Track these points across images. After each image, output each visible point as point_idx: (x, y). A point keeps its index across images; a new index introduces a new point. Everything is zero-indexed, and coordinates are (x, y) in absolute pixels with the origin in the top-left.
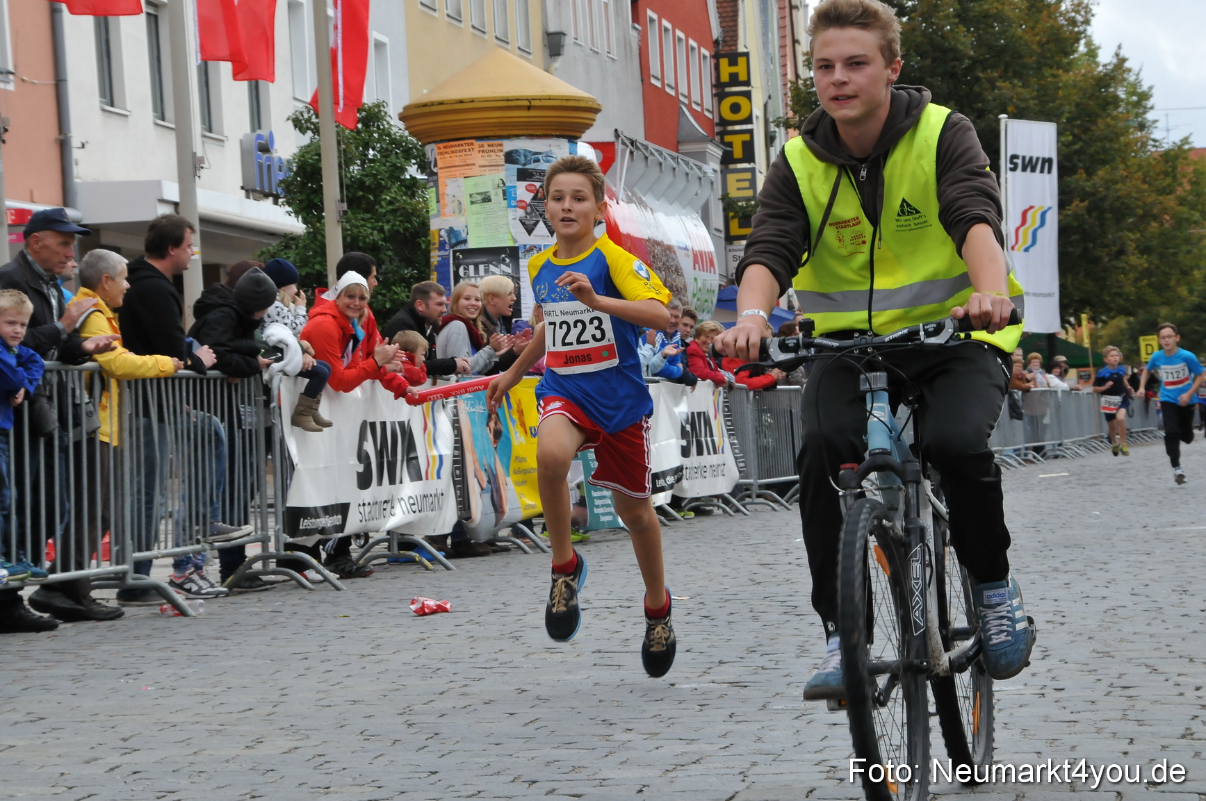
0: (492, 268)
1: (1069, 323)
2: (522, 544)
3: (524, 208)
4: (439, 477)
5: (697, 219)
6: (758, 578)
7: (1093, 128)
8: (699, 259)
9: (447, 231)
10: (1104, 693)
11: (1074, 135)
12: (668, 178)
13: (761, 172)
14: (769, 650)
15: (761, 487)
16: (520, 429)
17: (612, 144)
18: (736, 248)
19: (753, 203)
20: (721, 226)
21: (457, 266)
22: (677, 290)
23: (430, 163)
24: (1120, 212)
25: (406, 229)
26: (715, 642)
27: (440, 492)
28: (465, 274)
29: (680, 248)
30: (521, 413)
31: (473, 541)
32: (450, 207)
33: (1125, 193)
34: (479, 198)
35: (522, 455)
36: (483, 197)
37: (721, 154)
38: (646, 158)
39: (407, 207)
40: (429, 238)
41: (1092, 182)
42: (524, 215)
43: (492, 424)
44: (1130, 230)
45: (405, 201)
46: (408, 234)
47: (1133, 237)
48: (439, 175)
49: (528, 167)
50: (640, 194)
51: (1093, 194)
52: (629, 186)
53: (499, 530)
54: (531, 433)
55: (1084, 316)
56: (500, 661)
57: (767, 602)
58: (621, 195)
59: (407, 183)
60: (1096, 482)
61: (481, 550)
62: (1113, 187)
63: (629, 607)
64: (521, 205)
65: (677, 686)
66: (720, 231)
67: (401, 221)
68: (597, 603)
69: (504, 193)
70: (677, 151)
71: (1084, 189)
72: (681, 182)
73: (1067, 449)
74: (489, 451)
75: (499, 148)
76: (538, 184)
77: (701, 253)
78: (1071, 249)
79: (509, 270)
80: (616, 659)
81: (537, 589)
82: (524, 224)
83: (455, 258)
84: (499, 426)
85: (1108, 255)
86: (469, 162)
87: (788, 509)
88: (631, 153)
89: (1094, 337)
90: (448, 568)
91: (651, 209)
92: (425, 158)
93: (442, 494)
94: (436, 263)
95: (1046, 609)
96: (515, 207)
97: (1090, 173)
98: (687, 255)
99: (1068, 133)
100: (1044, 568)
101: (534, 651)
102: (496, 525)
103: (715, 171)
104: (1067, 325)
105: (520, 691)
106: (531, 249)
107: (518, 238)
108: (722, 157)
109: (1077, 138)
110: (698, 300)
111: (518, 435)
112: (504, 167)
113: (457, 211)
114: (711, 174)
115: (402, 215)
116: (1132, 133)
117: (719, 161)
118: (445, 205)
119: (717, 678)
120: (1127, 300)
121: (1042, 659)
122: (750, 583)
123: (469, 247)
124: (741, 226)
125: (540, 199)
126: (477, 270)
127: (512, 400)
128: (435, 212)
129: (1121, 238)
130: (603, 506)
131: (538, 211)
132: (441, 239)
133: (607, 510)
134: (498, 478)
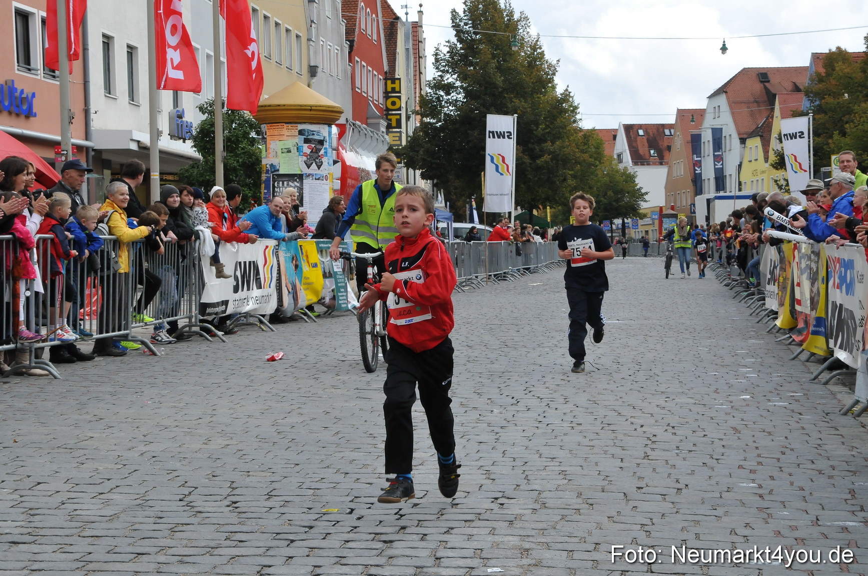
2: (305, 318)
3: (307, 156)
4: (270, 287)
9: (270, 165)
11: (545, 125)
13: (404, 133)
16: (307, 264)
17: (345, 125)
19: (400, 147)
21: (274, 182)
23: (262, 131)
24: (565, 161)
27: (270, 294)
28: (277, 186)
30: (307, 256)
32: (272, 154)
34: (286, 150)
35: (308, 276)
37: (386, 124)
38: (360, 132)
40: (261, 168)
41: (554, 147)
42: (306, 159)
43: (294, 262)
48: (267, 138)
49: (309, 137)
50: (356, 148)
51: (554, 152)
52: (352, 144)
54: (312, 266)
59: (250, 140)
62: (563, 150)
64: (305, 155)
67: (247, 158)
69: (297, 149)
71: (550, 150)
74: (293, 274)
75: (295, 128)
76: (313, 146)
79: (298, 185)
82: (306, 164)
83: (273, 178)
84: (297, 263)
85: (558, 181)
86: (281, 134)
88: (353, 129)
90: (272, 330)
91: (361, 155)
92: (260, 129)
94: (264, 180)
96: (303, 156)
97: (553, 143)
102: (294, 309)
106: (308, 175)
107: (303, 170)
108: (387, 126)
109: (547, 127)
111: (306, 267)
112: (297, 137)
113: (275, 156)
116: (571, 125)
117: (385, 128)
118: (270, 153)
123: (280, 173)
125: (314, 153)
126: (283, 184)
127: (303, 251)
128: (265, 156)
129: (564, 173)
130: (343, 300)
131: (313, 158)
132: (267, 169)
133: (344, 302)
134: (296, 287)
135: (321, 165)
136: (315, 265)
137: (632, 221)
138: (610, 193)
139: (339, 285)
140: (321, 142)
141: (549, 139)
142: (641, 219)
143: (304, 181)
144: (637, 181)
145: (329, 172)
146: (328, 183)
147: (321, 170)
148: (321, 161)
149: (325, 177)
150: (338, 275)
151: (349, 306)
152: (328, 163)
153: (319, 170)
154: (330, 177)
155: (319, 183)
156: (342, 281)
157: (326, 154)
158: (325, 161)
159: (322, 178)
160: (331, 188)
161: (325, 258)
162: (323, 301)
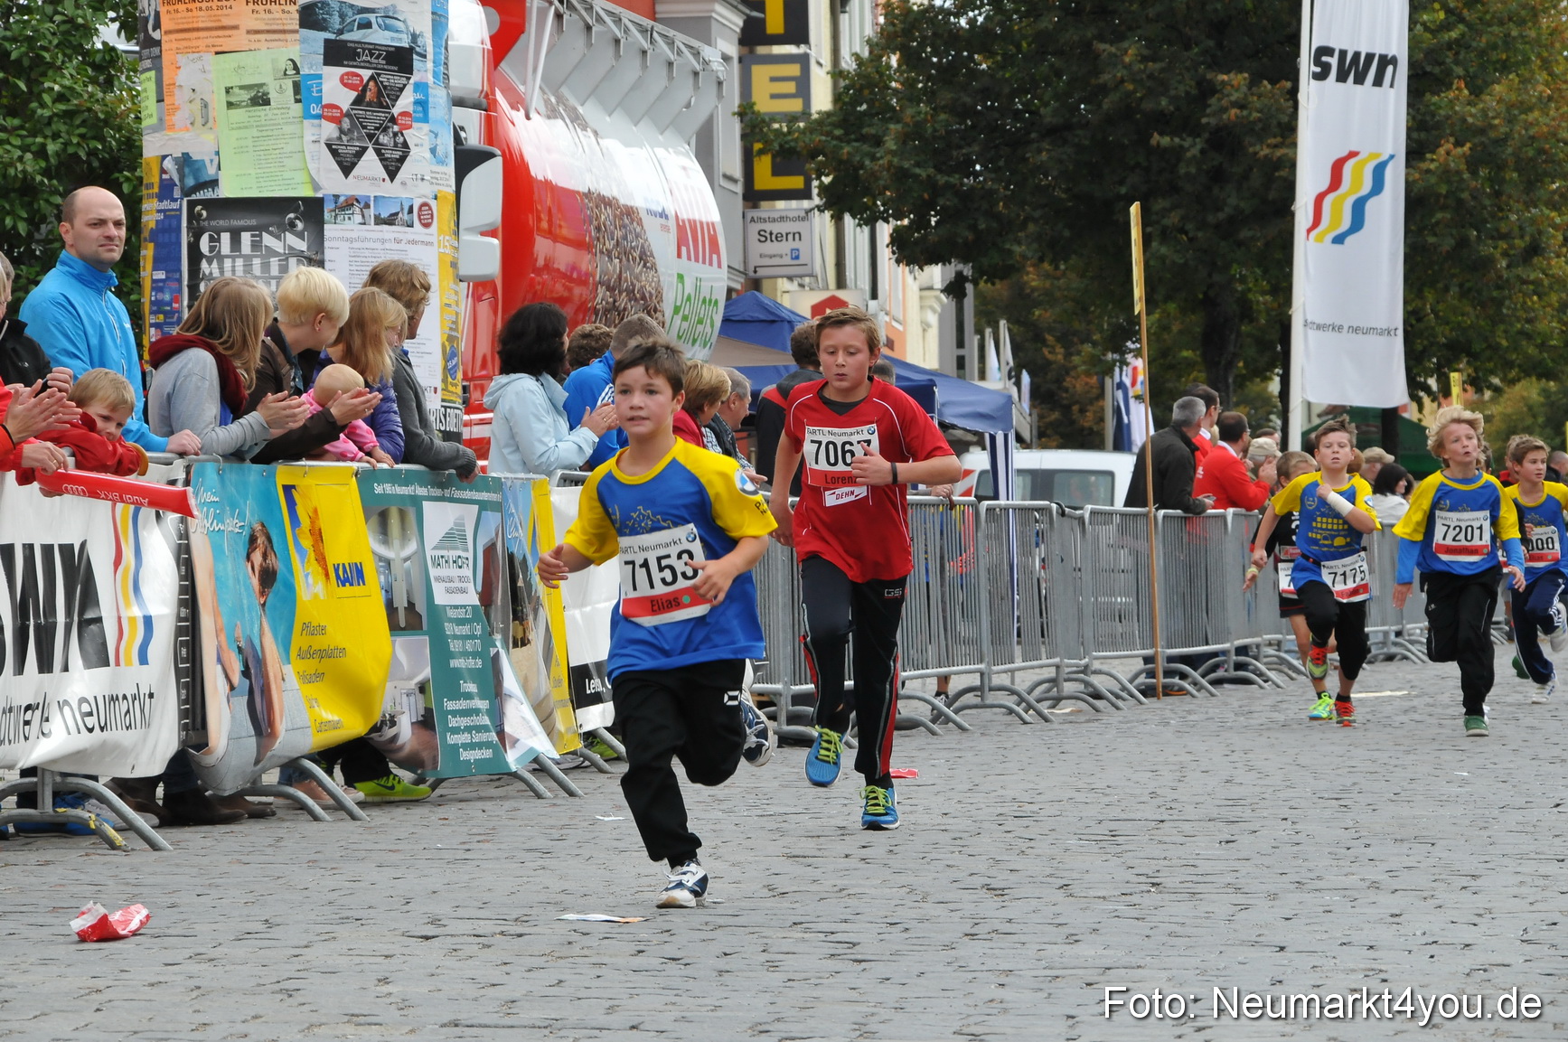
0: (268, 240)
1: (1427, 389)
3: (337, 121)
4: (143, 660)
5: (688, 156)
6: (782, 884)
8: (690, 236)
9: (176, 160)
12: (630, 70)
13: (820, 64)
16: (314, 567)
18: (764, 215)
19: (802, 125)
20: (737, 172)
21: (196, 234)
22: (644, 298)
23: (146, 20)
24: (1536, 168)
26: (689, 1009)
27: (144, 690)
28: (212, 249)
29: (649, 212)
30: (318, 536)
31: (207, 794)
32: (185, 111)
33: (1545, 130)
34: (245, 96)
35: (318, 618)
36: (253, 93)
37: (740, 23)
38: (589, 27)
39: (97, 107)
40: (138, 173)
41: (1481, 106)
42: (336, 134)
43: (257, 557)
44: (1554, 207)
45: (92, 96)
46: (96, 164)
48: (164, 46)
49: (345, 36)
50: (573, 101)
51: (1482, 131)
52: (552, 84)
53: (264, 771)
54: (336, 577)
55: (1455, 377)
57: (797, 933)
58: (536, 101)
59: (98, 58)
61: (226, 811)
62: (1522, 117)
63: (520, 935)
64: (331, 113)
66: (735, 181)
67: (81, 136)
68: (455, 926)
69: (297, 88)
70: (653, 15)
71: (1464, 121)
72: (658, 80)
73: (1412, 642)
74: (250, 611)
77: (693, 224)
78: (1431, 240)
79: (302, 245)
81: (335, 894)
82: (335, 153)
83: (192, 216)
84: (271, 560)
85: (1506, 254)
86: (226, 22)
88: (558, 16)
90: (154, 847)
91: (596, 133)
92: (135, 9)
93: (151, 696)
94: (152, 225)
96: (319, 117)
97: (1477, 88)
98: (665, 228)
100: (1352, 881)
101: (323, 1020)
102: (257, 762)
103: (726, 58)
104: (1422, 394)
106: (346, 205)
107: (322, 182)
108: (743, 30)
110: (685, 318)
111: (310, 580)
112: (297, 36)
113: (199, 121)
114: (718, 66)
115: (84, 124)
117: (736, 39)
118: (175, 109)
120: (1543, 346)
122: (765, 892)
123: (222, 195)
124: (776, 171)
125: (369, 104)
126: (236, 242)
127: (300, 510)
128: (154, 120)
129: (1533, 221)
130: (468, 729)
131: (365, 127)
132: (164, 176)
133: (478, 737)
134: (265, 664)
135: (402, 160)
136: (351, 575)
139: (454, 663)
140: (401, 59)
141: (1459, 70)
143: (329, 230)
145: (436, 188)
146: (434, 239)
147: (403, 184)
148: (400, 139)
149: (420, 209)
150: (451, 620)
151: (513, 759)
152: (433, 151)
153: (392, 180)
154: (442, 212)
155: (392, 236)
156: (469, 646)
157: (425, 111)
158: (419, 141)
159: (406, 217)
160: (449, 259)
161: (396, 543)
162: (389, 733)
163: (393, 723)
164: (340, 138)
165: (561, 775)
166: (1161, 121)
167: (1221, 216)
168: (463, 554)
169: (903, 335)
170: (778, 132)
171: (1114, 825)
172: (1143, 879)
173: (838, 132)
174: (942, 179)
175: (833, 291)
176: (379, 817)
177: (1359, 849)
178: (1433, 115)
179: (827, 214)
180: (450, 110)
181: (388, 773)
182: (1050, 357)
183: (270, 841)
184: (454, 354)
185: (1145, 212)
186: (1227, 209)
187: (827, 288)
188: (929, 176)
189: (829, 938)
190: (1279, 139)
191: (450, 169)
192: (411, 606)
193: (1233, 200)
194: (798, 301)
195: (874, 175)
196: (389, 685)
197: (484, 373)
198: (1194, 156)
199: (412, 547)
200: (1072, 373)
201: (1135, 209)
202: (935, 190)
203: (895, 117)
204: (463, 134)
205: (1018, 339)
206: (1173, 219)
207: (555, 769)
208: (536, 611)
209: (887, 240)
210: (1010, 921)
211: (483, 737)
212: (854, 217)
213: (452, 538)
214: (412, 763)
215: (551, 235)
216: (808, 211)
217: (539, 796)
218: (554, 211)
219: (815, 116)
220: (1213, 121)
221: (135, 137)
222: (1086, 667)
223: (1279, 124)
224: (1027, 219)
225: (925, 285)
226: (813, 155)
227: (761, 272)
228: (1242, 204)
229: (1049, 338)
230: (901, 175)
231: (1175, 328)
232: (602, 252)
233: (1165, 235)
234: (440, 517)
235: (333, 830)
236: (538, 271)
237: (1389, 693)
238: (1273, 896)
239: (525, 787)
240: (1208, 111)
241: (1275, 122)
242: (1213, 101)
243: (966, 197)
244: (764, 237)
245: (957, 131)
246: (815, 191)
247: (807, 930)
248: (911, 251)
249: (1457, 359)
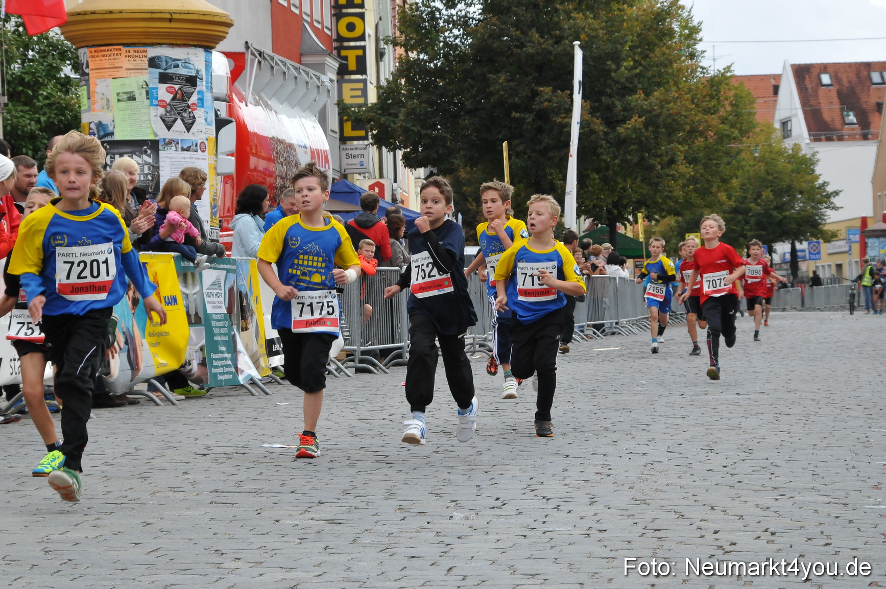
1: (628, 220)
2: (155, 398)
3: (164, 107)
5: (315, 122)
6: (356, 431)
7: (651, 55)
8: (316, 155)
9: (96, 124)
10: (639, 534)
11: (635, 61)
12: (291, 85)
13: (371, 83)
14: (361, 492)
15: (363, 353)
17: (244, 54)
18: (348, 147)
19: (364, 109)
20: (336, 128)
23: (83, 64)
24: (672, 127)
25: (60, 121)
26: (316, 485)
29: (299, 146)
31: (111, 394)
32: (99, 103)
33: (676, 111)
34: (125, 96)
36: (128, 95)
37: (338, 66)
38: (272, 67)
39: (62, 102)
41: (649, 101)
42: (164, 113)
43: (131, 293)
44: (680, 143)
45: (60, 97)
46: (62, 126)
47: (682, 149)
48: (90, 75)
49: (168, 71)
50: (266, 99)
51: (650, 112)
52: (257, 91)
53: (135, 384)
54: (165, 302)
55: (640, 215)
56: (129, 498)
57: (362, 452)
58: (250, 98)
59: (62, 81)
60: (644, 356)
62: (666, 105)
63: (244, 454)
64: (162, 104)
65: (281, 522)
66: (336, 133)
67: (56, 114)
68: (216, 450)
69: (147, 92)
70: (300, 63)
71: (642, 107)
72: (302, 89)
73: (622, 327)
74: (128, 316)
75: (145, 54)
76: (177, 87)
77: (318, 151)
78: (629, 157)
79: (150, 160)
80: (230, 498)
81: (165, 437)
82: (164, 121)
84: (137, 295)
85: (660, 163)
86: (117, 65)
87: (386, 373)
88: (259, 62)
89: (648, 234)
91: (276, 112)
92: (78, 60)
95: (597, 463)
96: (157, 105)
97: (648, 94)
98: (306, 153)
99: (630, 59)
100: (597, 427)
101: (160, 490)
102: (132, 380)
103: (331, 81)
104: (626, 222)
105: (145, 524)
106: (169, 143)
107: (158, 133)
108: (339, 68)
109: (637, 63)
112: (147, 71)
113: (106, 107)
114: (327, 83)
115: (56, 109)
116: (684, 61)
117: (335, 72)
118: (95, 102)
119: (316, 516)
120: (676, 202)
121: (590, 505)
122: (349, 435)
123: (115, 139)
124: (353, 129)
125: (178, 100)
128: (86, 107)
129: (672, 149)
130: (222, 366)
131: (176, 110)
132: (91, 131)
133: (226, 370)
134: (135, 339)
135: (192, 123)
136: (171, 301)
137: (809, 244)
138: (767, 194)
139: (216, 338)
140: (192, 81)
141: (640, 86)
142: (828, 240)
143: (161, 153)
144: (818, 170)
145: (207, 136)
146: (206, 157)
147: (193, 134)
148: (192, 115)
149: (200, 145)
150: (214, 320)
151: (241, 379)
152: (206, 120)
153: (188, 132)
154: (210, 146)
155: (189, 156)
156: (222, 331)
157: (202, 103)
158: (199, 116)
159: (194, 148)
160: (213, 166)
161: (190, 287)
162: (188, 368)
163: (190, 364)
164: (166, 115)
165: (262, 386)
166: (516, 107)
167: (542, 147)
168: (220, 292)
169: (408, 198)
170: (354, 112)
171: (497, 405)
172: (509, 427)
173: (379, 112)
174: (424, 132)
175: (378, 179)
176: (186, 404)
177: (600, 414)
178: (630, 105)
179: (375, 147)
180: (213, 102)
181: (188, 385)
182: (470, 207)
183: (137, 414)
184: (215, 207)
185: (509, 145)
186: (543, 144)
187: (375, 178)
188: (418, 130)
189: (377, 454)
190: (565, 115)
191: (213, 127)
192: (197, 313)
193: (547, 140)
194: (363, 184)
195: (394, 130)
196: (188, 348)
197: (228, 214)
198: (530, 122)
199: (197, 288)
200: (480, 214)
201: (505, 144)
202: (421, 137)
203: (403, 105)
204: (219, 113)
205: (457, 200)
206: (521, 148)
207: (260, 383)
208: (252, 316)
209: (401, 157)
210: (453, 446)
211: (229, 369)
212: (386, 148)
213: (215, 285)
214: (198, 381)
215: (256, 155)
216: (367, 145)
217: (253, 395)
218: (258, 145)
219: (370, 105)
220: (537, 107)
221: (78, 114)
222: (486, 338)
223: (565, 109)
224: (460, 149)
225: (417, 177)
226: (369, 122)
227: (347, 171)
228: (550, 142)
229: (469, 199)
230: (406, 130)
231: (523, 195)
232: (278, 163)
233: (518, 155)
234: (209, 276)
235: (164, 410)
236: (250, 170)
237: (613, 348)
238: (564, 434)
239: (247, 391)
240: (535, 103)
241: (563, 108)
242: (537, 99)
243: (434, 139)
244: (348, 156)
245: (430, 111)
246: (370, 137)
247: (366, 451)
248: (411, 162)
249: (641, 208)
